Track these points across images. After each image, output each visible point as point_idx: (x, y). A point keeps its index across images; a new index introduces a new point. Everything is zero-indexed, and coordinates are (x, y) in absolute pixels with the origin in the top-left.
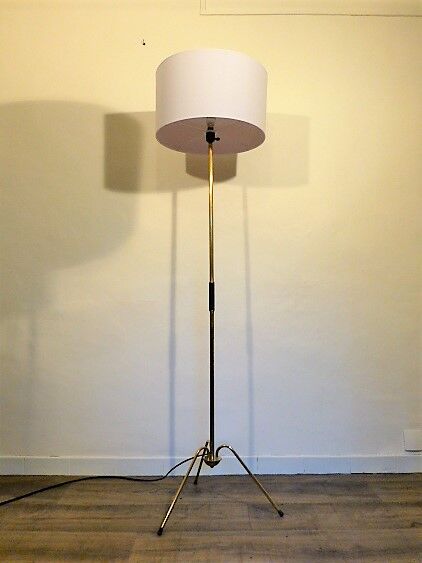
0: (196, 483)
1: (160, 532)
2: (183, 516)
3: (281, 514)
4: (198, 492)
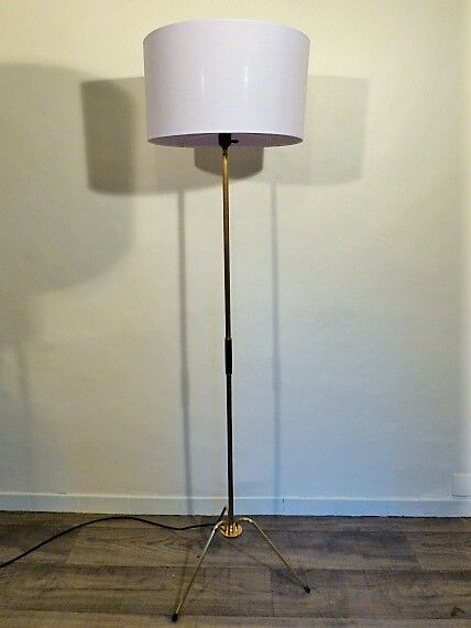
1: (175, 618)
2: (201, 587)
3: (307, 590)
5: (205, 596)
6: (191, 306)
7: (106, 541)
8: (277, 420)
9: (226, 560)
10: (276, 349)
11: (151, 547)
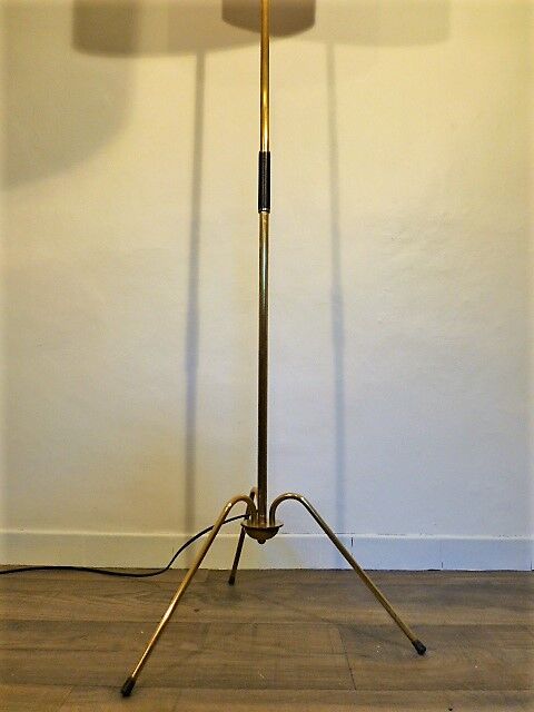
0: (232, 581)
1: (128, 690)
2: (194, 648)
3: (421, 650)
4: (234, 597)
5: (203, 659)
6: (208, 211)
7: (27, 592)
8: (339, 396)
9: (251, 614)
10: (336, 277)
11: (109, 599)
